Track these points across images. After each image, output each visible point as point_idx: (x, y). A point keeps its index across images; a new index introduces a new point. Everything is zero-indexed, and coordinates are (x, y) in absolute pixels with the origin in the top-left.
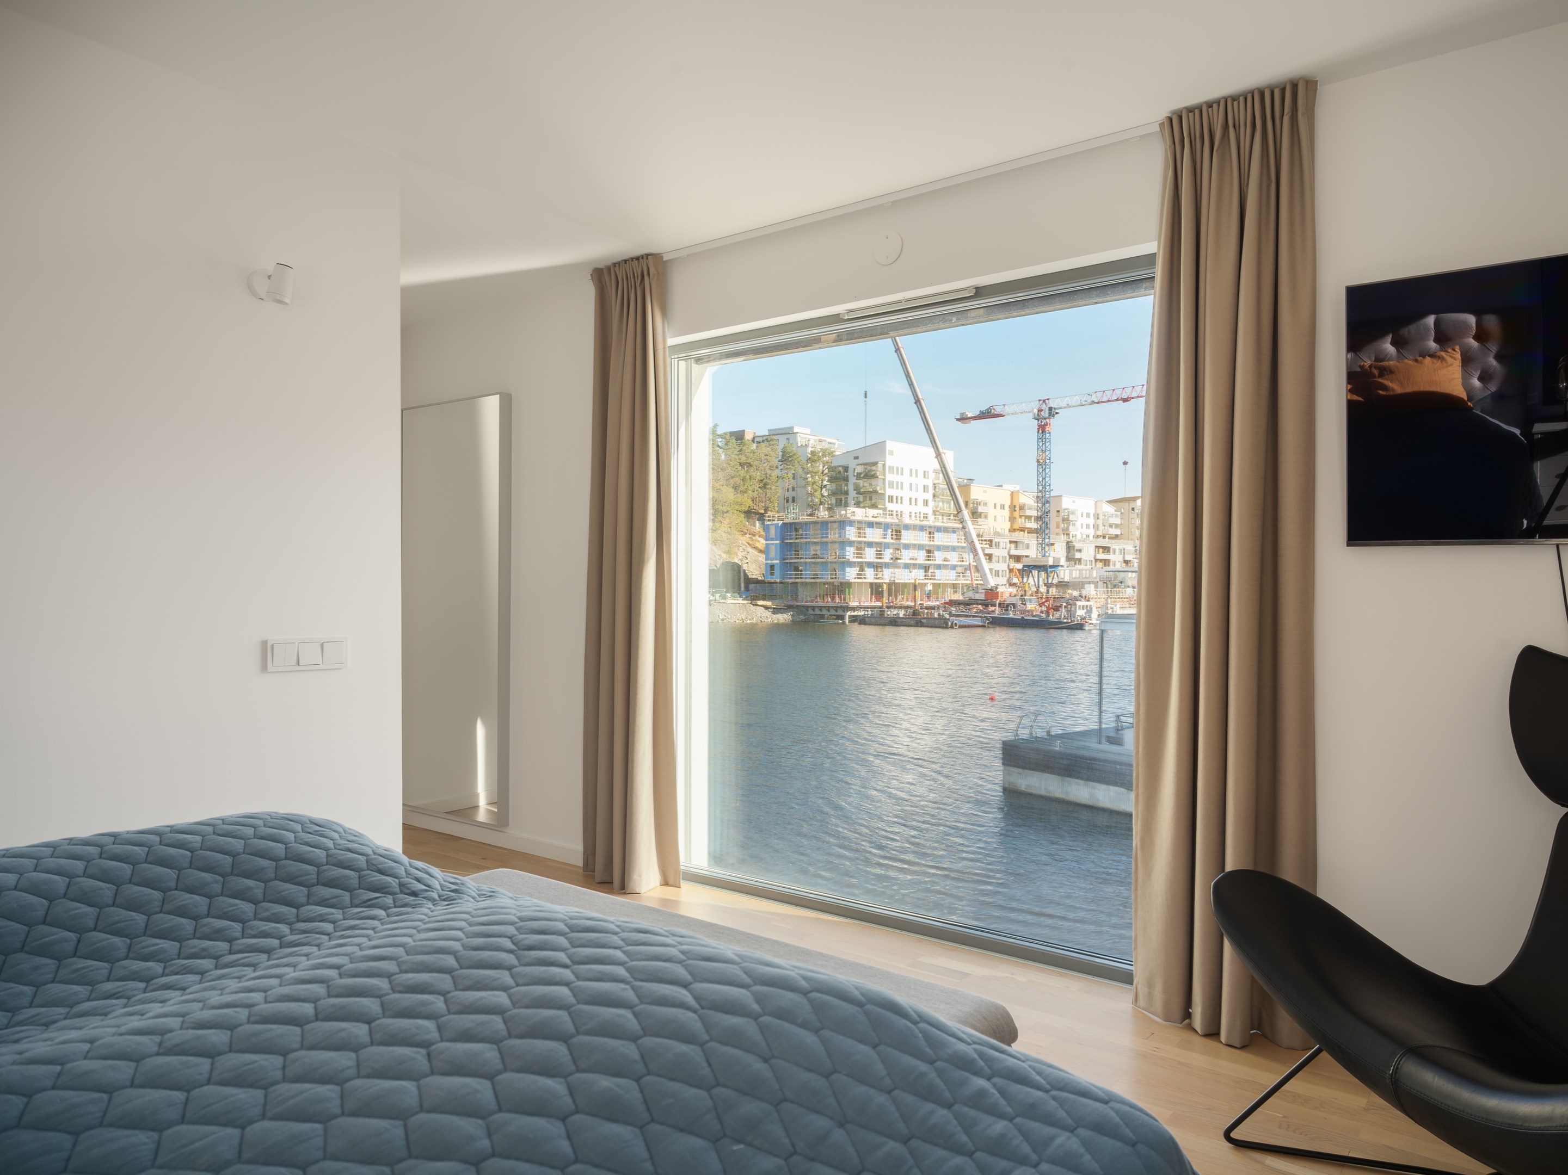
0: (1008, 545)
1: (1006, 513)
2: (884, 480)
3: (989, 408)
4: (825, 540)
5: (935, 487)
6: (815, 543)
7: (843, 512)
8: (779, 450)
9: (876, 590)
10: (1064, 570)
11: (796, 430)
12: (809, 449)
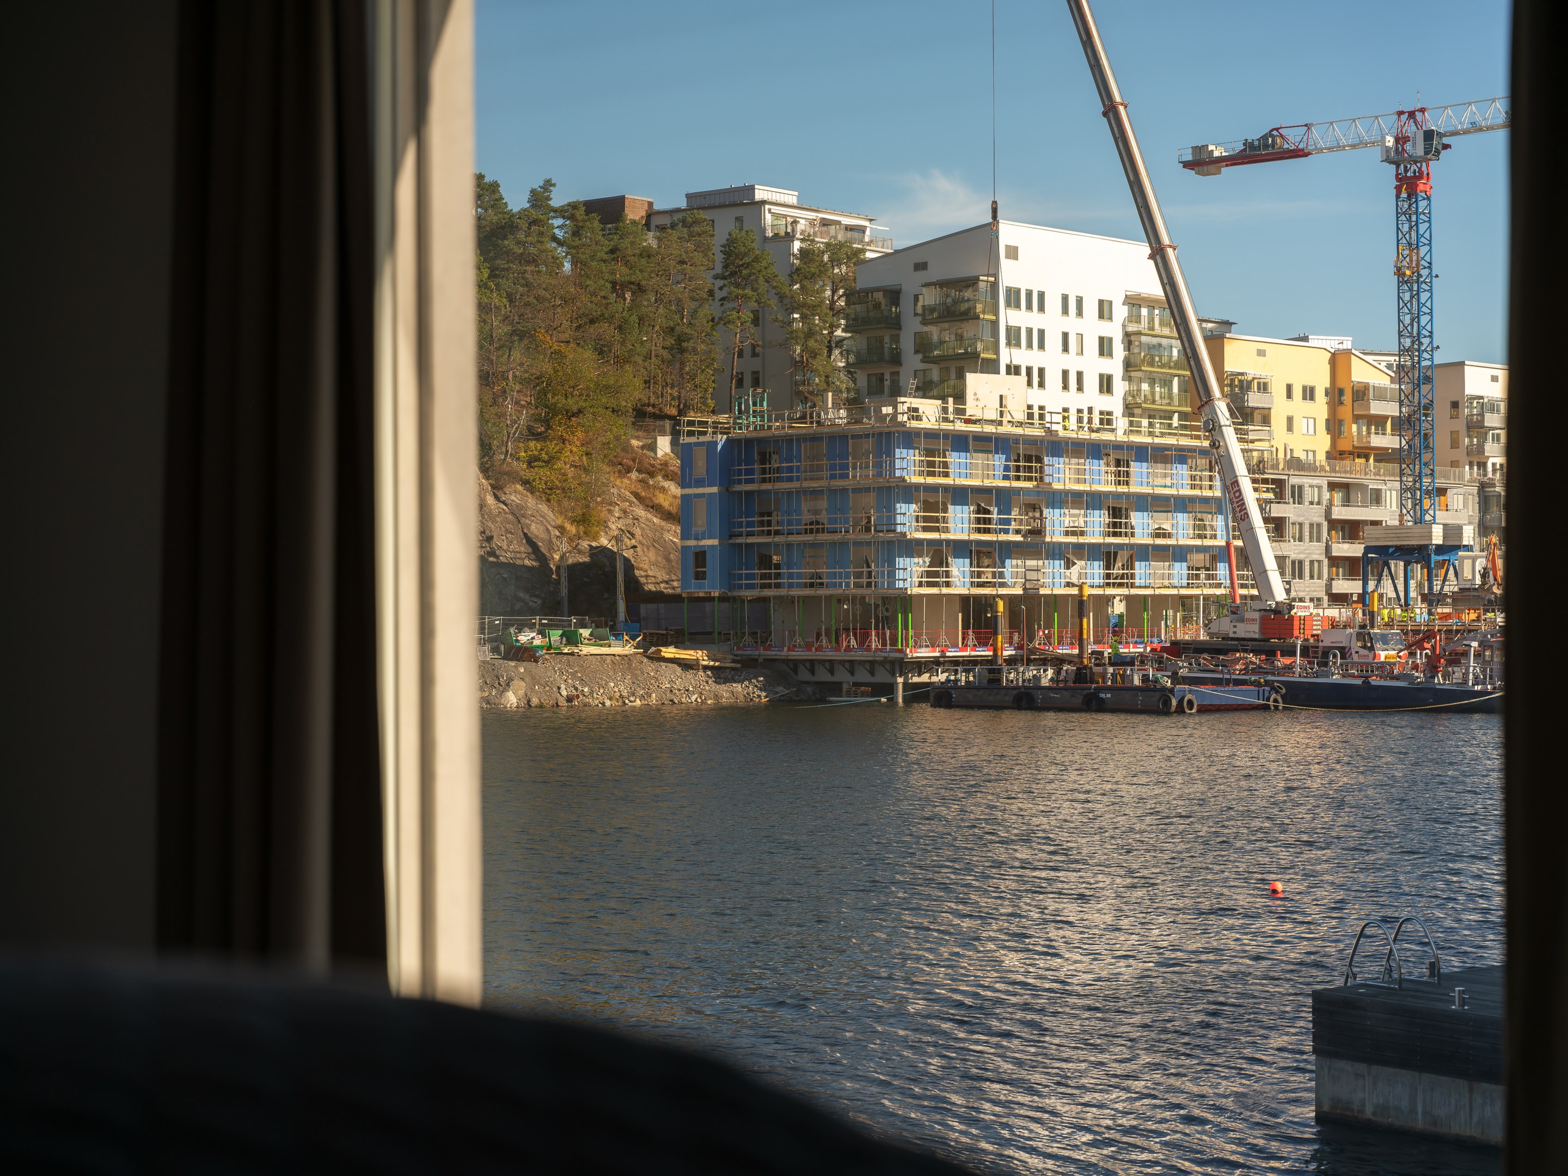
0: (1326, 495)
1: (1320, 408)
2: (995, 324)
3: (1270, 134)
4: (839, 483)
5: (1130, 343)
6: (815, 493)
7: (887, 410)
8: (717, 249)
9: (978, 615)
10: (1474, 560)
11: (760, 194)
12: (797, 245)
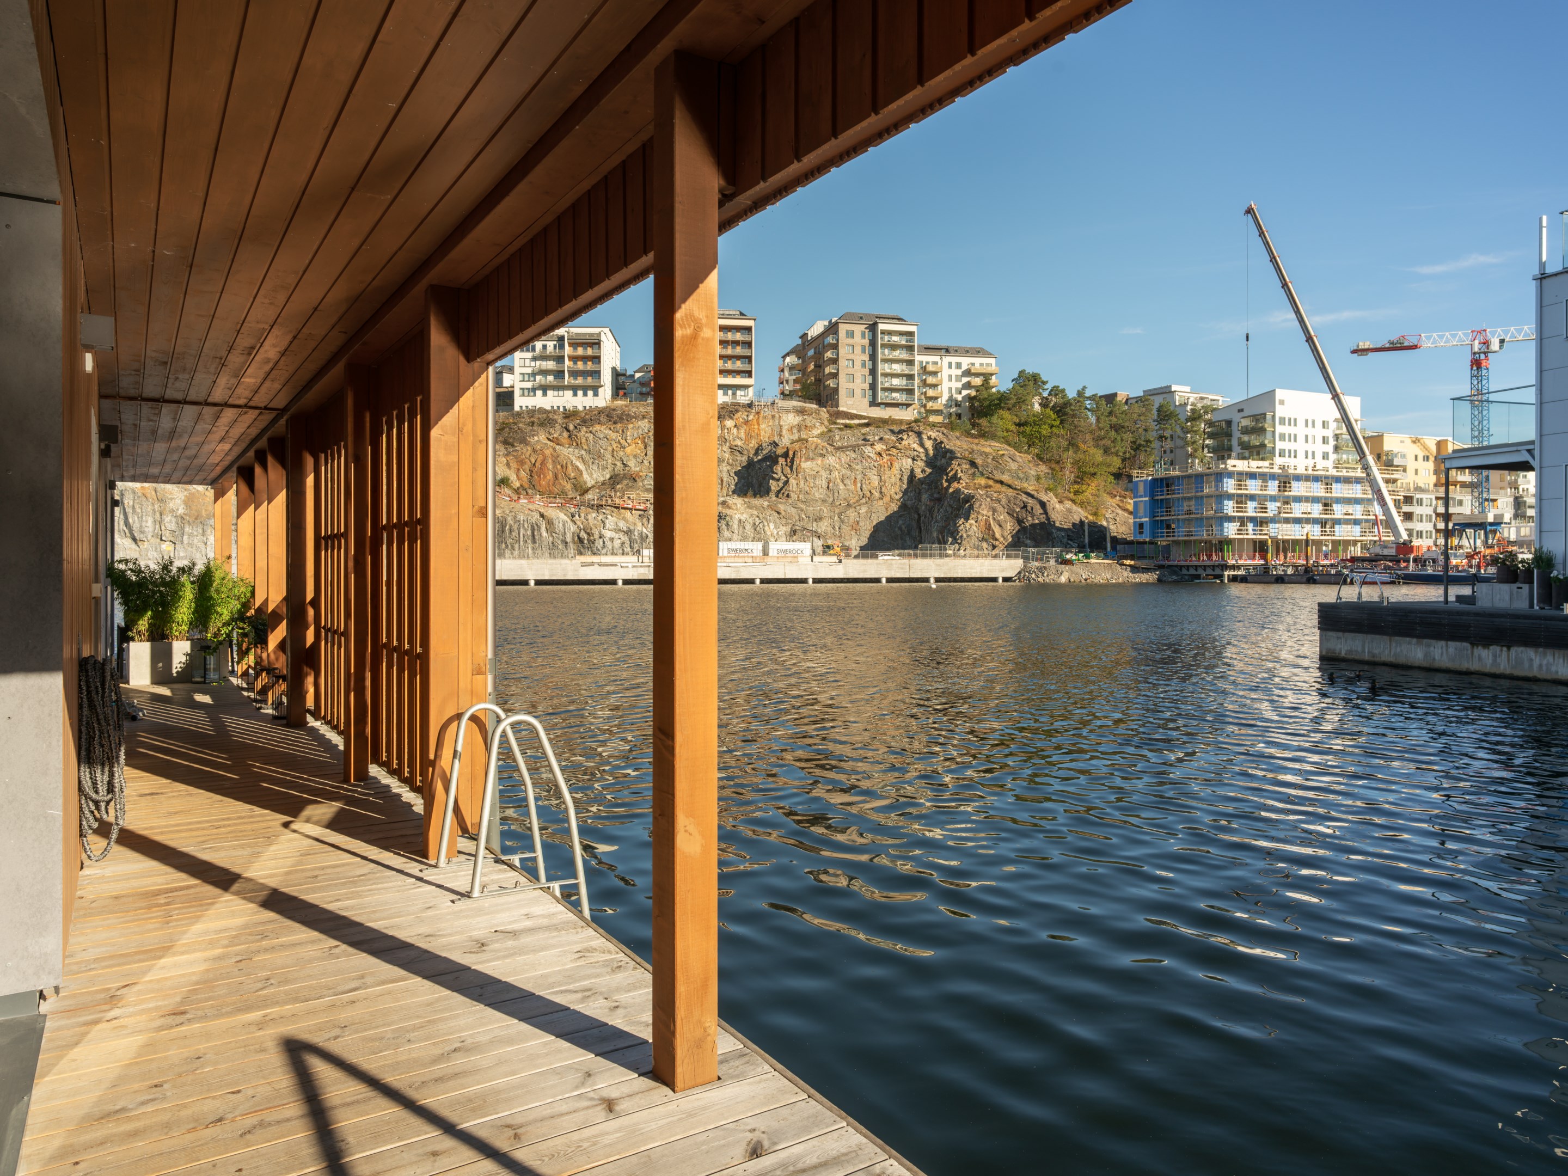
0: (1434, 502)
1: (1431, 465)
2: (1274, 432)
4: (1200, 494)
5: (1336, 439)
6: (1189, 499)
7: (1223, 465)
8: (1155, 410)
9: (1260, 547)
10: (1509, 528)
11: (1173, 389)
12: (1189, 408)
